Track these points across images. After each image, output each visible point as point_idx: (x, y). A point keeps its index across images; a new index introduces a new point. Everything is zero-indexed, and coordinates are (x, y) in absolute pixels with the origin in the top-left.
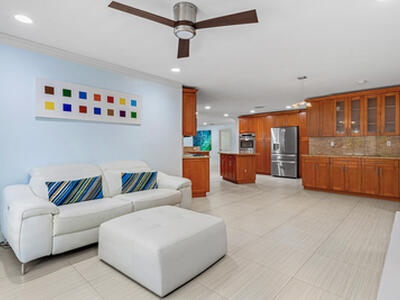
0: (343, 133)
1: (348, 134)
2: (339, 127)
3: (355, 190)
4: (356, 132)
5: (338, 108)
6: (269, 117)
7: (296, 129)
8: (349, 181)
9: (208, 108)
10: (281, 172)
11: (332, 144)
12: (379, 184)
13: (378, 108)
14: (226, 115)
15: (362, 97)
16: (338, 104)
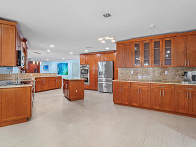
0: (139, 65)
1: (142, 66)
2: (136, 62)
3: (146, 106)
4: (147, 64)
5: (136, 48)
6: (98, 55)
7: (112, 62)
8: (143, 99)
9: (52, 46)
10: (105, 90)
11: (132, 73)
12: (162, 101)
13: (161, 49)
14: (71, 53)
15: (151, 40)
16: (136, 45)
